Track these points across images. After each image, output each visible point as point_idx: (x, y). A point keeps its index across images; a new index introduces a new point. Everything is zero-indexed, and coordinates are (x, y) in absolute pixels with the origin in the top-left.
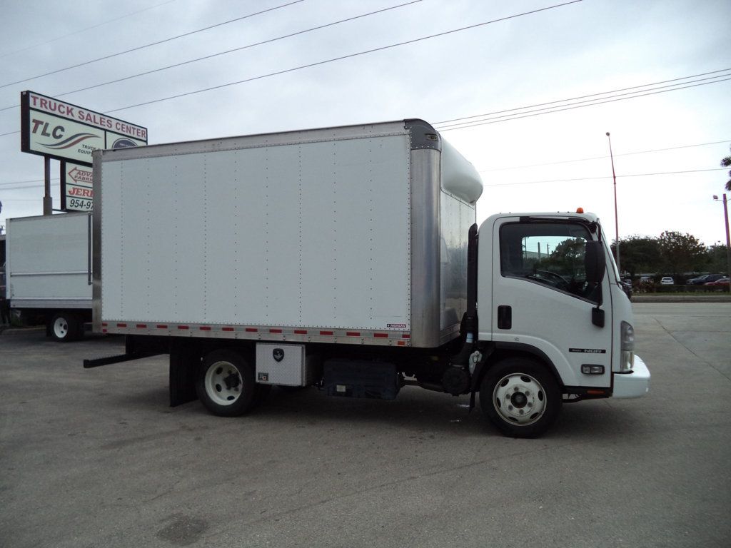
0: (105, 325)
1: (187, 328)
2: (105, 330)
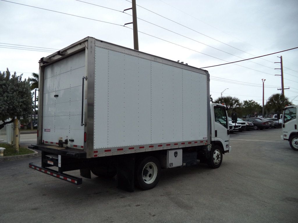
0: (97, 152)
1: (143, 147)
2: (96, 155)
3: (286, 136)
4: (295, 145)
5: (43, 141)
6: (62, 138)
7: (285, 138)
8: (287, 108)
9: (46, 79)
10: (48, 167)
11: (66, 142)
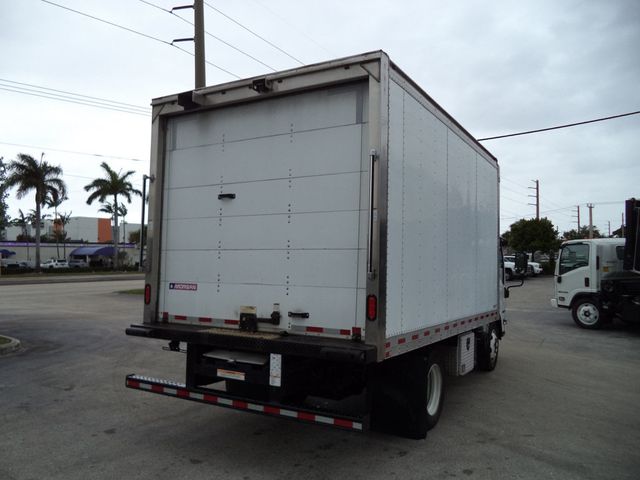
0: (389, 345)
2: (388, 354)
3: (563, 299)
4: (584, 317)
5: (161, 316)
6: (252, 308)
7: (560, 303)
8: (567, 245)
9: (174, 149)
10: (208, 386)
11: (276, 318)
